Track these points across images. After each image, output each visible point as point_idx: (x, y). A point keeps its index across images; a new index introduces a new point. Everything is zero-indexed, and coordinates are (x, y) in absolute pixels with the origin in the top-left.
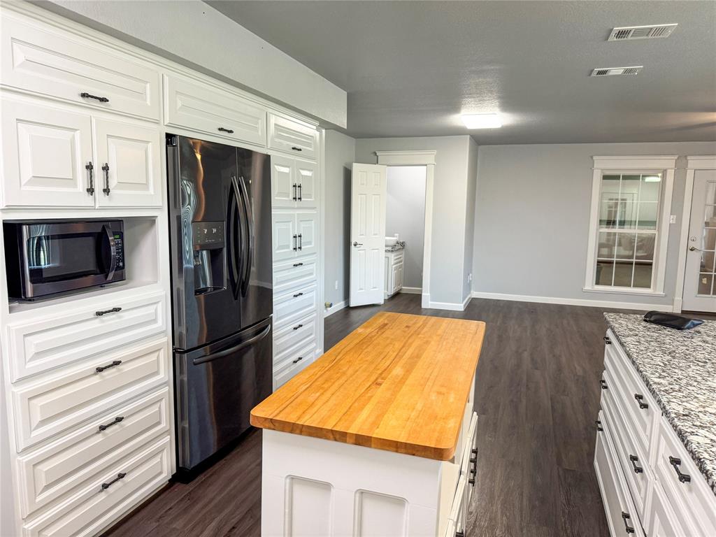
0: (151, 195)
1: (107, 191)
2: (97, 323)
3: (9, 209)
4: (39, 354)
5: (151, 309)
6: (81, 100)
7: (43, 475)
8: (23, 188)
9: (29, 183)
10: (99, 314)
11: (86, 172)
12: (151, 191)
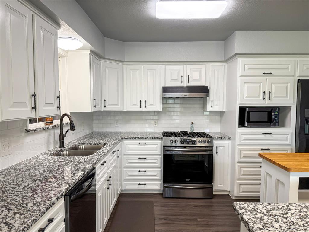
0: (288, 100)
1: (270, 99)
2: (263, 136)
3: (240, 104)
4: (244, 140)
5: (286, 136)
6: (263, 75)
7: (242, 171)
8: (244, 99)
9: (246, 97)
10: (264, 133)
11: (263, 94)
12: (289, 98)
